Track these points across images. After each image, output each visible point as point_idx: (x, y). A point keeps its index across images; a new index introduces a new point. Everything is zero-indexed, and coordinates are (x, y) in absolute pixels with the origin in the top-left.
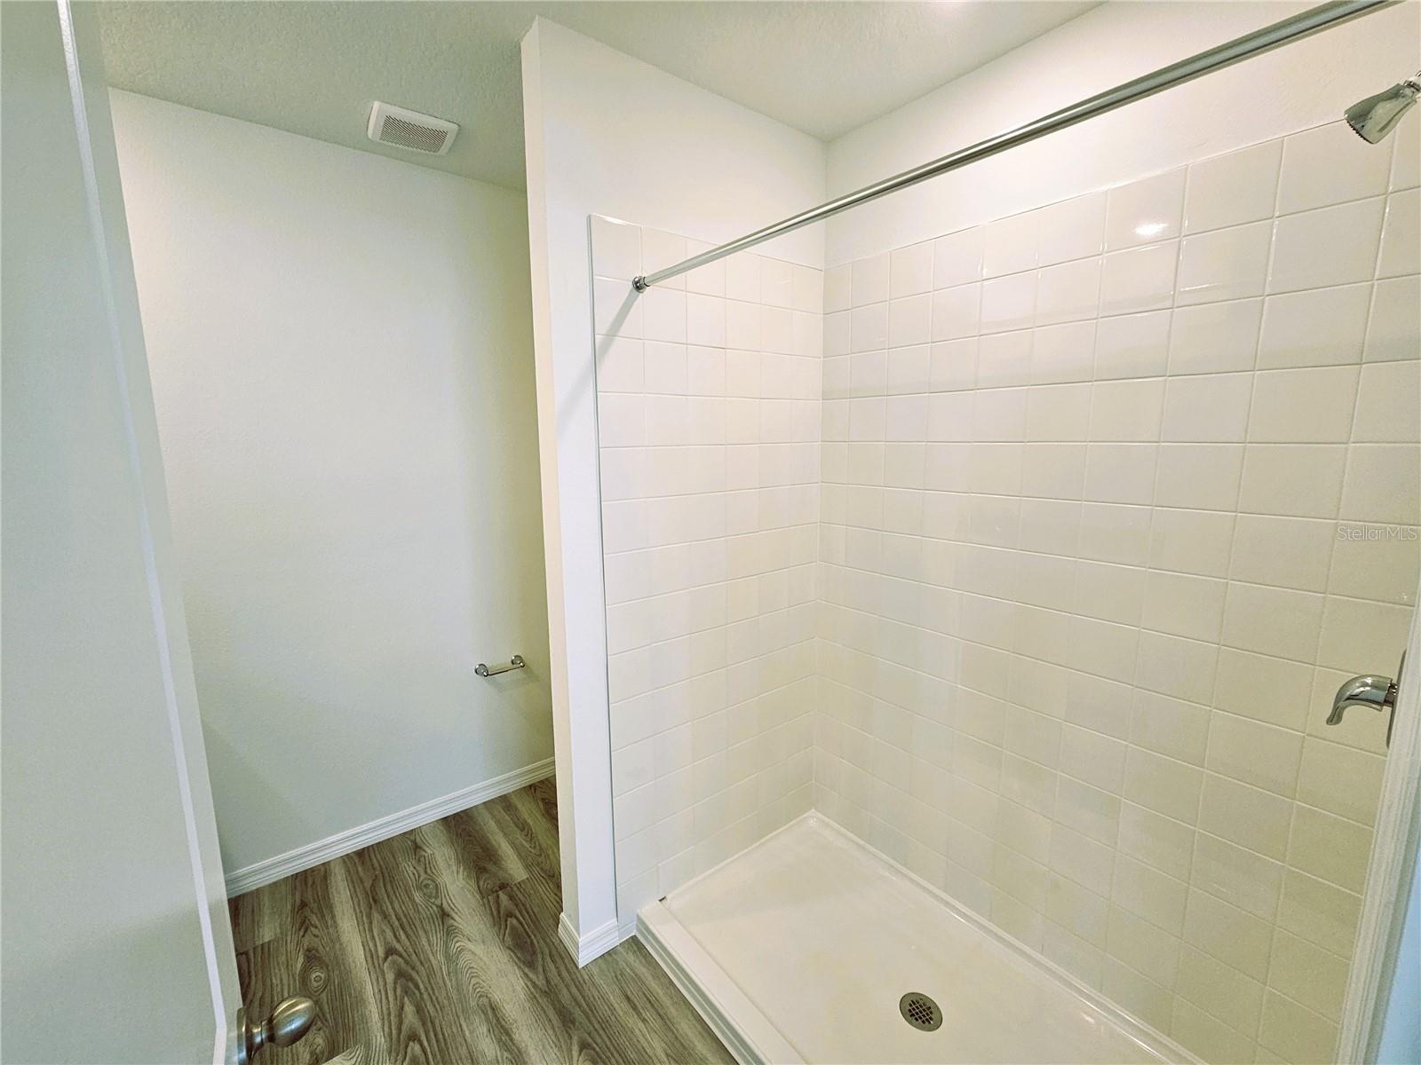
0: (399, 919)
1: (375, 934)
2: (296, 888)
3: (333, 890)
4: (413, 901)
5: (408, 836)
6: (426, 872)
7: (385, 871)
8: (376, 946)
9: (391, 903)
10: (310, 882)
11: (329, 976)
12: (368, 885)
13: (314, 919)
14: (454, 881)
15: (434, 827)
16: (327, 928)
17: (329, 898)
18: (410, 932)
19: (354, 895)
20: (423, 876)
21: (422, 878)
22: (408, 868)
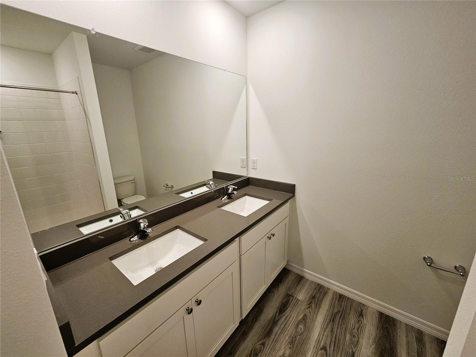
0: (335, 338)
1: (325, 334)
2: (316, 289)
3: (324, 301)
4: (345, 337)
5: (361, 306)
6: (358, 330)
7: (344, 312)
8: (322, 339)
9: (338, 328)
10: (320, 291)
11: (304, 332)
12: (335, 311)
13: (313, 306)
14: (367, 348)
15: (374, 312)
16: (314, 314)
17: (321, 303)
18: (336, 349)
19: (328, 310)
20: (355, 330)
21: (354, 331)
22: (352, 320)
